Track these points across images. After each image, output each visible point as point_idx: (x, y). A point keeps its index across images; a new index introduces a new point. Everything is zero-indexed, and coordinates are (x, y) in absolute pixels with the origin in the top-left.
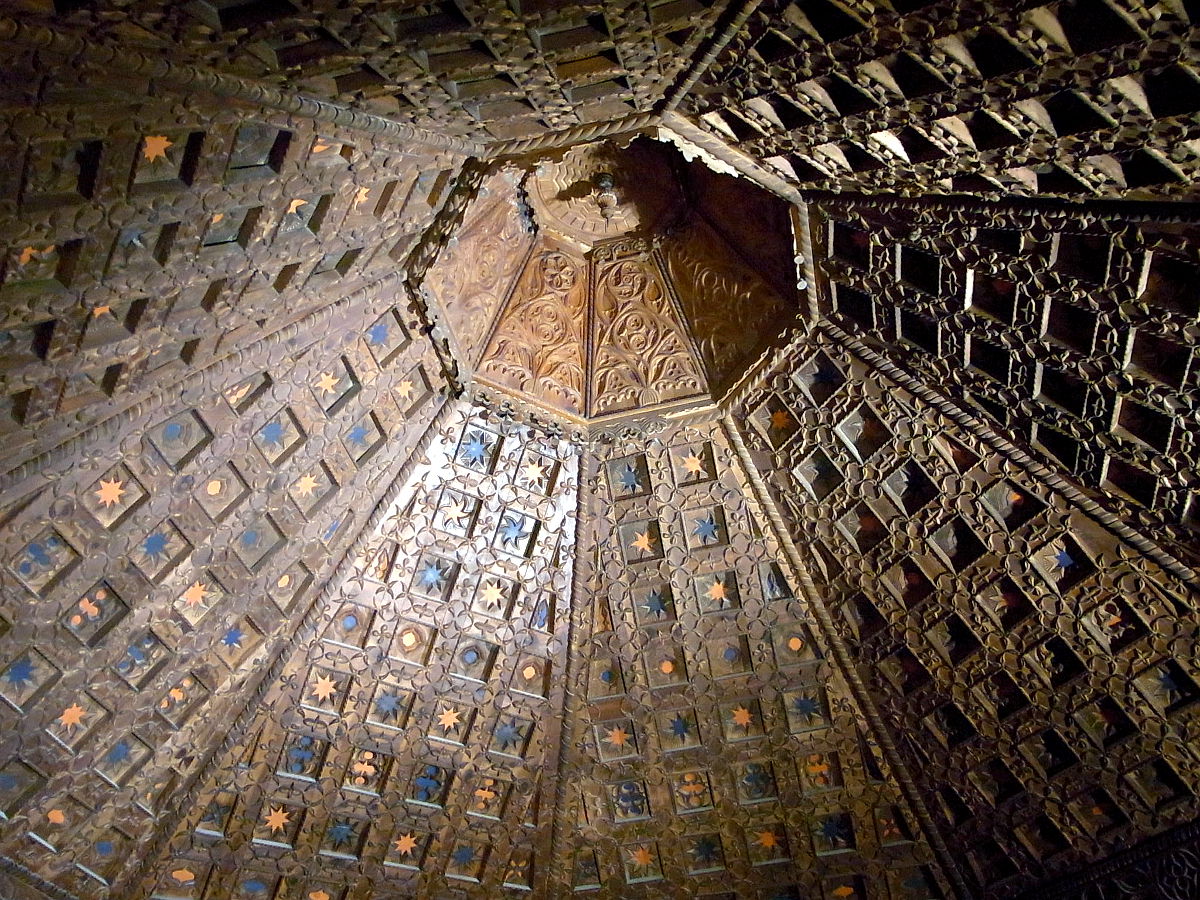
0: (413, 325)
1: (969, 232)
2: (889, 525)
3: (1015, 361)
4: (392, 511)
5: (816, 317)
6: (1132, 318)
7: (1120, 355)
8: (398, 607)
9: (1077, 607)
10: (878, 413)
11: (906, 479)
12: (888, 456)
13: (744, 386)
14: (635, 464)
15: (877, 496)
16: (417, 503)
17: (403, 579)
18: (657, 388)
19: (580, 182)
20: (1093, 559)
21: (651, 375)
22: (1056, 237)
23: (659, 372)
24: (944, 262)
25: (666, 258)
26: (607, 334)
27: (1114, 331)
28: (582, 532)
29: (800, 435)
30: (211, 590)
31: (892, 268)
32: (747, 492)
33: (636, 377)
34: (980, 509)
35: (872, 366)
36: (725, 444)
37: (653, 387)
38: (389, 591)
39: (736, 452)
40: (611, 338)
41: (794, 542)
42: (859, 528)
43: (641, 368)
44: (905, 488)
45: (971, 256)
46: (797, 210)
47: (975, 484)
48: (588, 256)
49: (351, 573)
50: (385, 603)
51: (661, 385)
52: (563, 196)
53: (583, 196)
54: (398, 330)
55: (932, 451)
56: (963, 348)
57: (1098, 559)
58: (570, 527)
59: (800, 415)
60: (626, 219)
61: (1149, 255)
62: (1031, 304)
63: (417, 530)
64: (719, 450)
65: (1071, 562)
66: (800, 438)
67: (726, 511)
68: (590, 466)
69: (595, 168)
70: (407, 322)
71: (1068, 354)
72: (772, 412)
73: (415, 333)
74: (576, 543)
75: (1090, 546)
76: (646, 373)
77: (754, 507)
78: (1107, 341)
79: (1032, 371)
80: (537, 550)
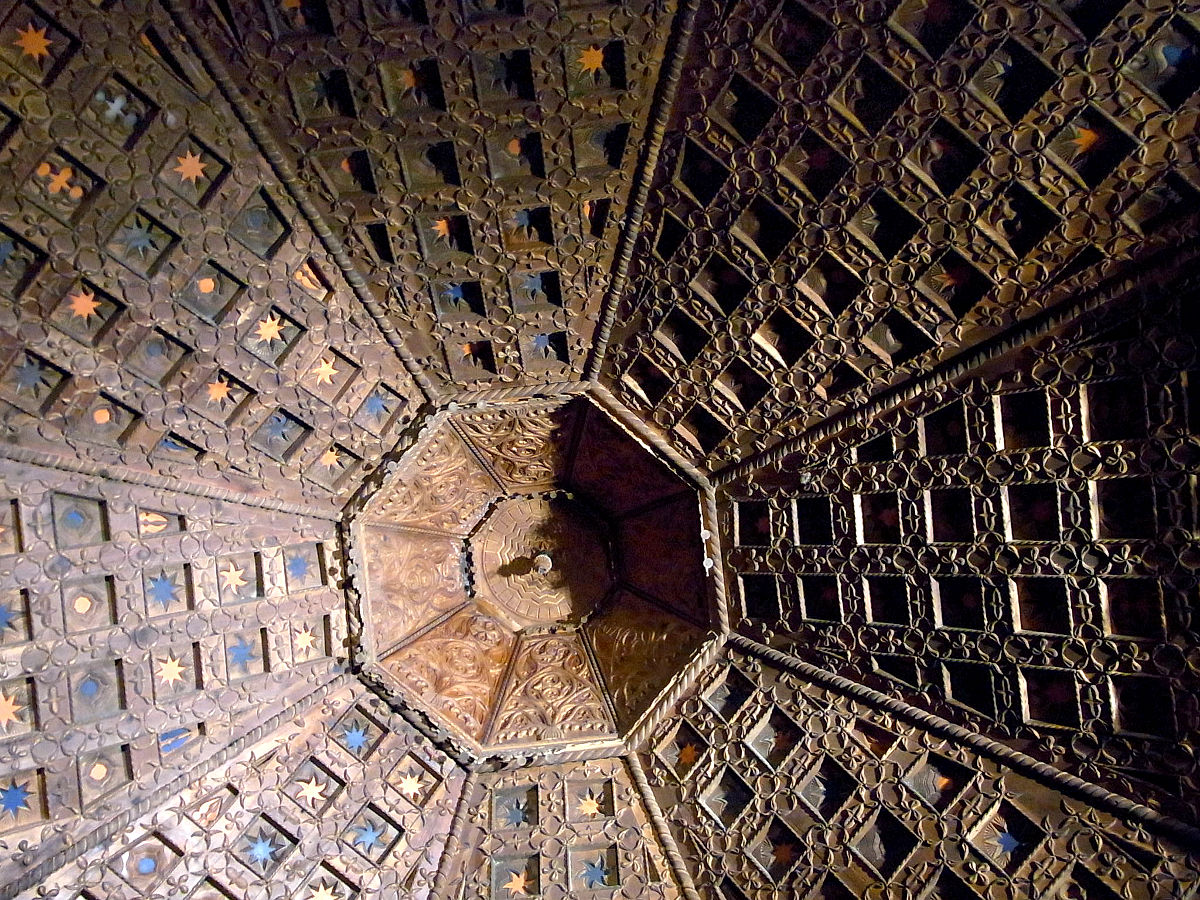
0: (333, 571)
1: (849, 456)
2: (804, 838)
3: (911, 585)
4: (246, 755)
5: (726, 628)
6: (999, 477)
7: (1000, 527)
8: (210, 862)
9: (1032, 889)
10: (790, 715)
11: (822, 788)
12: (801, 758)
13: (653, 714)
14: (525, 800)
15: (791, 806)
16: (274, 759)
17: (228, 833)
18: (562, 728)
19: (521, 558)
20: (1038, 824)
21: (559, 718)
22: (920, 421)
23: (567, 716)
24: (833, 498)
25: (592, 636)
26: (522, 687)
27: (988, 500)
28: (449, 859)
29: (708, 756)
30: (21, 717)
31: (790, 533)
32: (647, 831)
33: (543, 720)
34: (905, 793)
35: (781, 667)
36: (627, 782)
37: (559, 727)
38: (207, 841)
39: (638, 789)
40: (525, 691)
41: (697, 888)
42: (773, 859)
43: (550, 711)
44: (823, 798)
45: (854, 480)
46: (704, 494)
47: (896, 766)
48: (519, 634)
49: (175, 802)
50: (196, 850)
51: (567, 726)
52: (505, 571)
53: (521, 574)
54: (317, 571)
55: (847, 741)
56: (863, 597)
57: (1043, 822)
58: (437, 850)
59: (708, 736)
60: (559, 605)
61: (996, 399)
62: (913, 507)
63: (264, 787)
64: (620, 789)
65: (1016, 844)
66: (708, 759)
67: (620, 850)
68: (475, 792)
69: (537, 546)
70: (328, 566)
71: (955, 551)
72: (681, 746)
73: (332, 582)
74: (438, 872)
75: (1031, 808)
76: (554, 716)
77: (654, 849)
78: (984, 515)
79: (928, 590)
80: (390, 860)
